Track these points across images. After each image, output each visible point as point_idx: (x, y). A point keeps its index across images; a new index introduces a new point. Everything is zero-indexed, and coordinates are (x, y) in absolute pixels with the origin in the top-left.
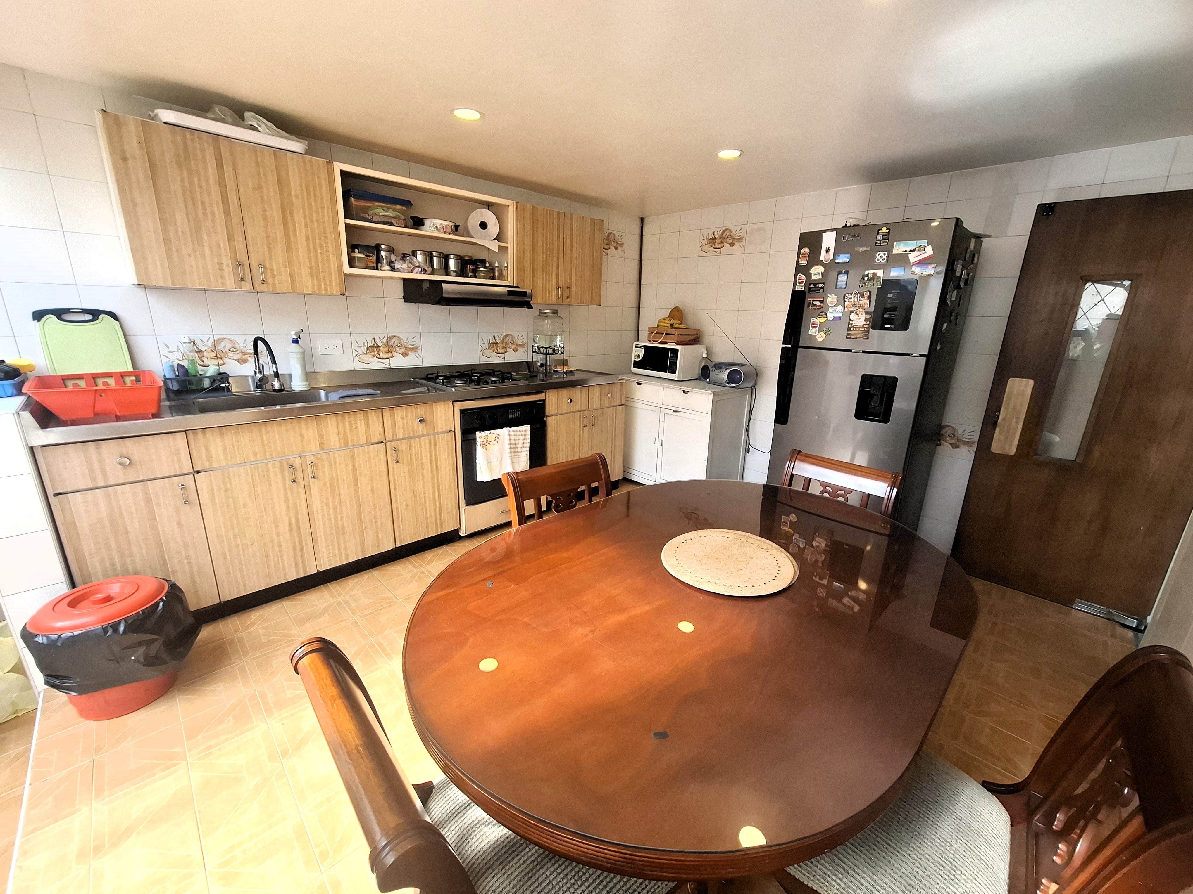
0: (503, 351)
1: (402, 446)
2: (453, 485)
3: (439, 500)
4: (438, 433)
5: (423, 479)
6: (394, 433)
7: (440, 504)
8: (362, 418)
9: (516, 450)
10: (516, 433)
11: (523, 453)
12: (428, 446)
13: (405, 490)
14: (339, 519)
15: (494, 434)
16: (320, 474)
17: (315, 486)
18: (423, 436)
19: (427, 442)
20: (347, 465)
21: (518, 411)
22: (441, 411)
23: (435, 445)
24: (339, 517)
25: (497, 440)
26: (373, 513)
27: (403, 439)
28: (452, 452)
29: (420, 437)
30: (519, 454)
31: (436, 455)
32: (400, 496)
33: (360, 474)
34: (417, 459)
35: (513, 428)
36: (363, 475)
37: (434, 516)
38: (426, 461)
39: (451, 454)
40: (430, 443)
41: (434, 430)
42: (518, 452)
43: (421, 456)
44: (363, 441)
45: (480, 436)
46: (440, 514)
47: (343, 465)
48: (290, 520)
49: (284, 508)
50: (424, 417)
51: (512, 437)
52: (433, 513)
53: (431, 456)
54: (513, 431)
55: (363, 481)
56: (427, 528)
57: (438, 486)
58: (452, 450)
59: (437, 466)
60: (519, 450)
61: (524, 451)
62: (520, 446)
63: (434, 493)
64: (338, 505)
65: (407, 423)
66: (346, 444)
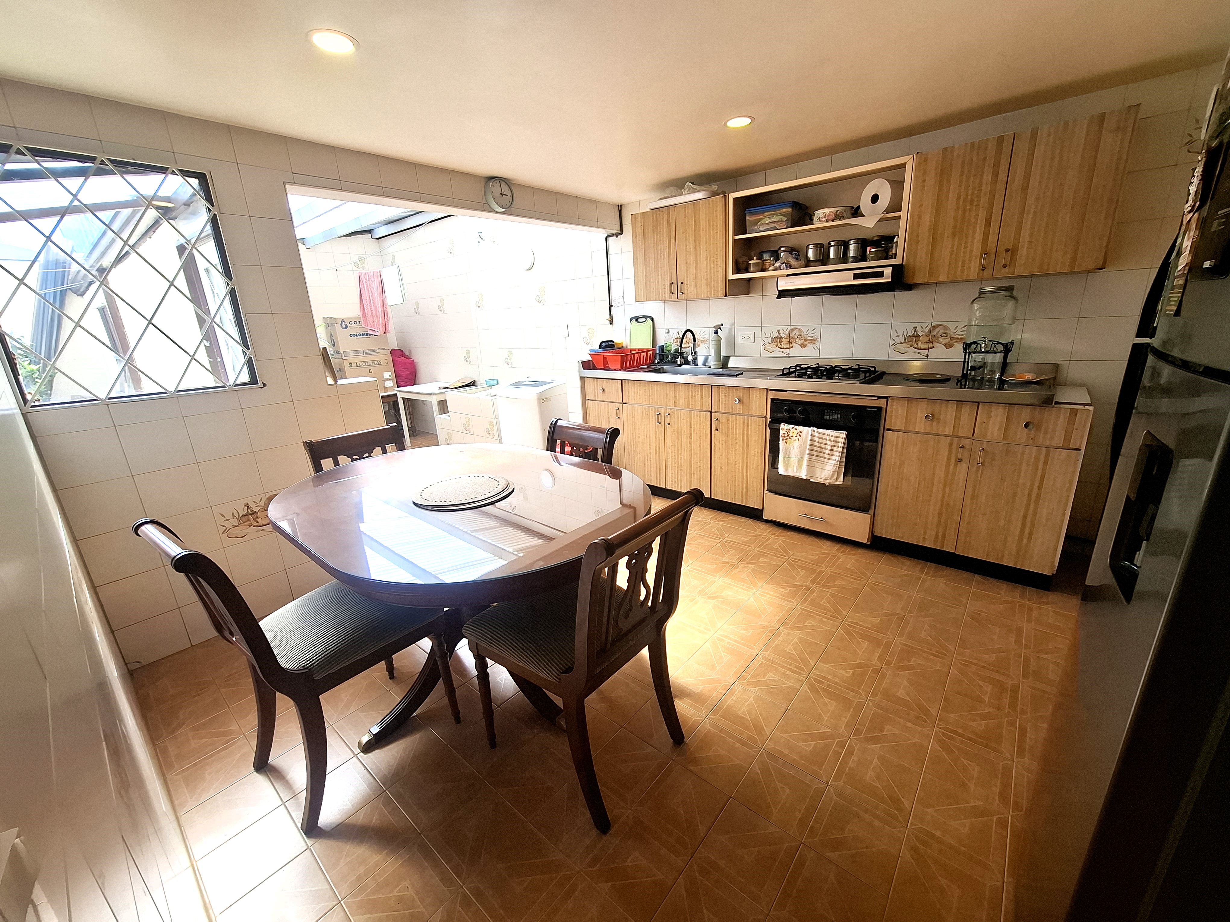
0: (927, 347)
1: (723, 418)
2: (760, 466)
3: (747, 476)
4: (752, 416)
5: (735, 452)
6: (718, 407)
7: (747, 479)
8: (699, 390)
9: (822, 455)
10: (821, 436)
11: (830, 461)
12: (742, 425)
13: (721, 455)
14: (680, 458)
15: (796, 429)
16: (672, 423)
17: (670, 429)
18: (739, 415)
19: (742, 420)
20: (687, 422)
21: (838, 414)
22: (756, 396)
23: (748, 426)
24: (680, 456)
25: (799, 437)
26: (699, 463)
27: (723, 413)
28: (762, 437)
29: (736, 414)
30: (826, 460)
31: (747, 434)
32: (717, 458)
33: (694, 432)
34: (732, 433)
35: (821, 430)
36: (695, 433)
37: (741, 487)
38: (739, 437)
39: (760, 438)
40: (744, 422)
41: (749, 412)
42: (824, 458)
43: (736, 432)
44: (698, 408)
45: (784, 428)
46: (746, 488)
47: (685, 421)
48: (656, 446)
49: (654, 438)
50: (742, 398)
51: (816, 439)
52: (741, 485)
53: (743, 434)
54: (819, 433)
55: (695, 437)
56: (735, 494)
57: (747, 463)
58: (762, 435)
59: (747, 445)
60: (826, 456)
61: (832, 460)
62: (827, 452)
63: (743, 467)
64: (680, 448)
65: (728, 401)
66: (688, 407)
